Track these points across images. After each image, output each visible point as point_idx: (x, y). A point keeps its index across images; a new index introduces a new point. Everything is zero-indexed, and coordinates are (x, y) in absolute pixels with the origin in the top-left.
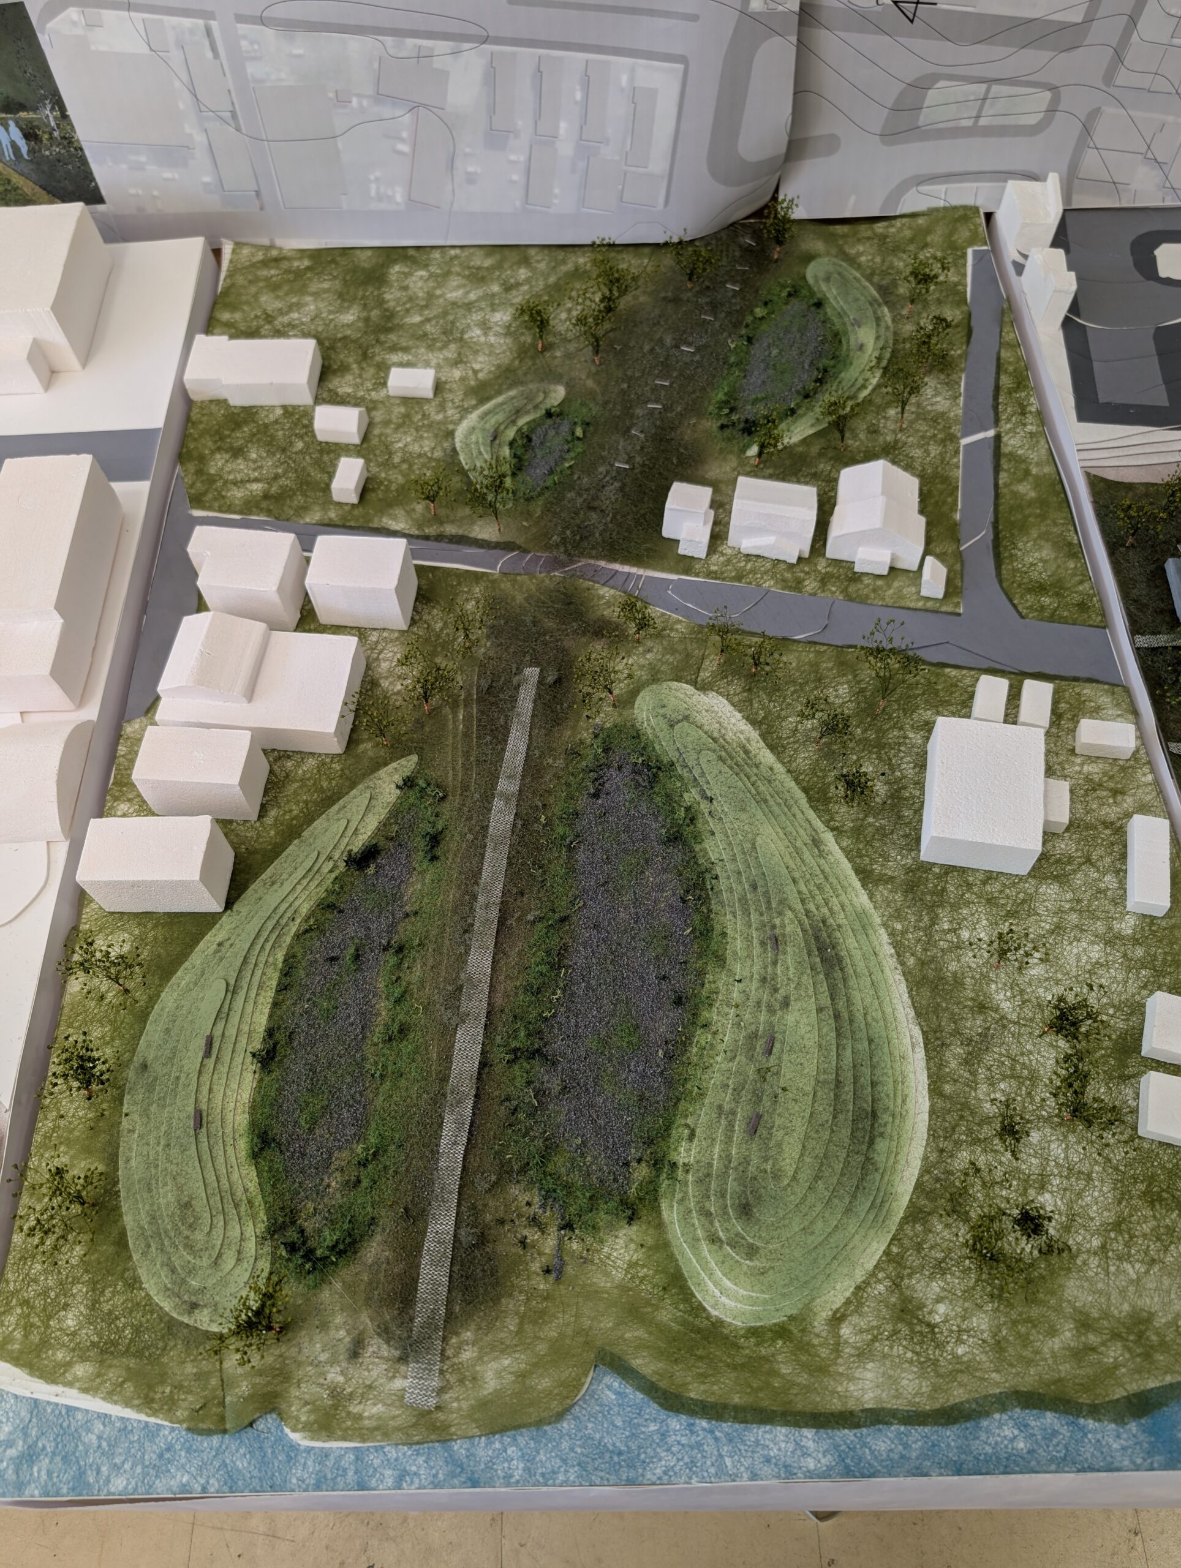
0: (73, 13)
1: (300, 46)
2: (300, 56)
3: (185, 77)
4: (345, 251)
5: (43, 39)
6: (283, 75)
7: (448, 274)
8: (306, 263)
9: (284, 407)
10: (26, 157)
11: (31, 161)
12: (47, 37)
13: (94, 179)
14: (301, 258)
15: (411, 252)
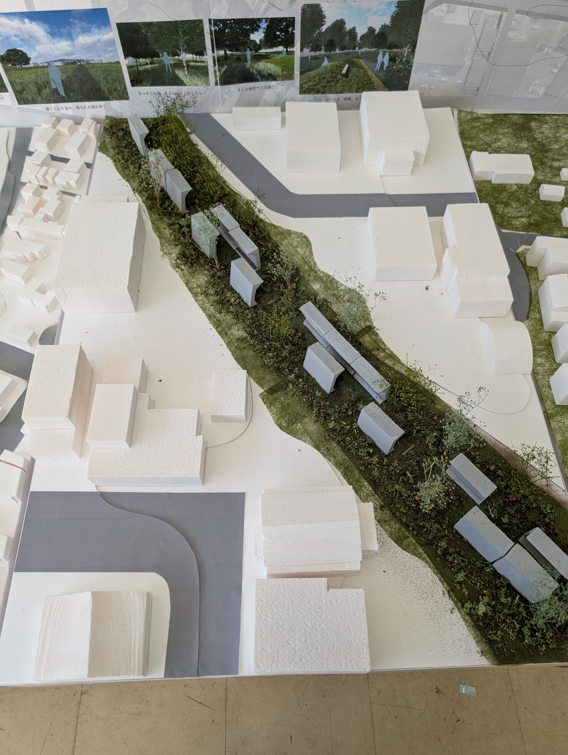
0: (444, 6)
1: (538, 26)
2: (535, 29)
3: (478, 36)
4: (506, 115)
5: (424, 17)
6: (522, 37)
7: (558, 127)
8: (491, 121)
9: (516, 185)
10: (385, 69)
11: (385, 71)
12: (426, 16)
13: (409, 80)
14: (488, 118)
15: (536, 117)
